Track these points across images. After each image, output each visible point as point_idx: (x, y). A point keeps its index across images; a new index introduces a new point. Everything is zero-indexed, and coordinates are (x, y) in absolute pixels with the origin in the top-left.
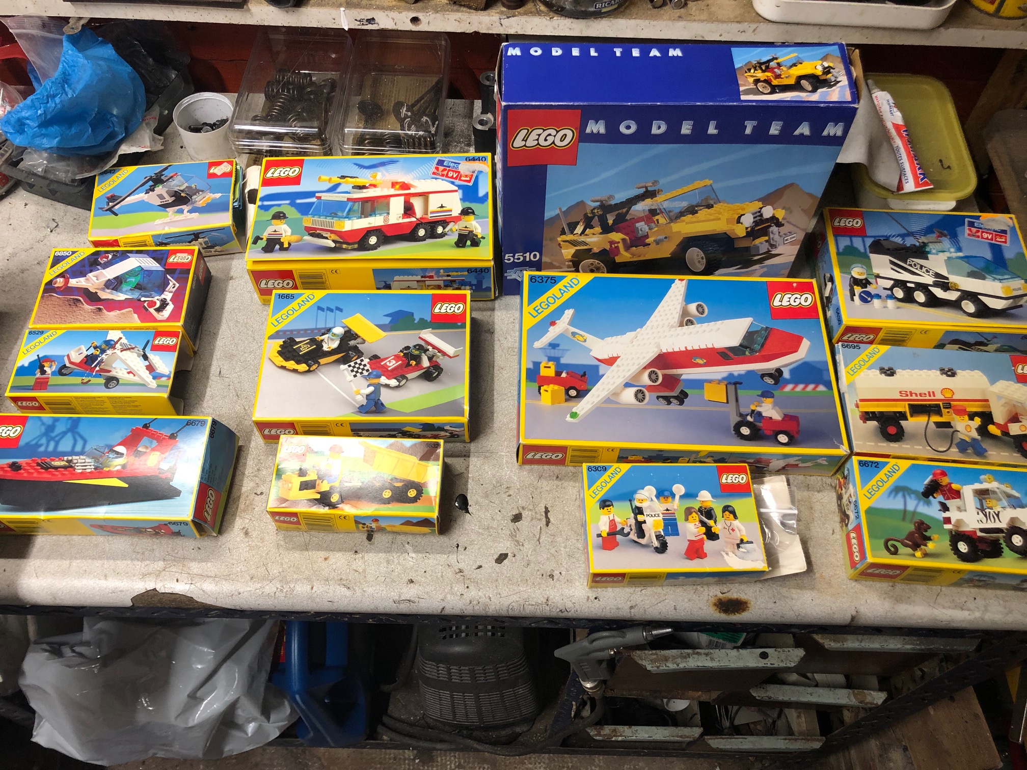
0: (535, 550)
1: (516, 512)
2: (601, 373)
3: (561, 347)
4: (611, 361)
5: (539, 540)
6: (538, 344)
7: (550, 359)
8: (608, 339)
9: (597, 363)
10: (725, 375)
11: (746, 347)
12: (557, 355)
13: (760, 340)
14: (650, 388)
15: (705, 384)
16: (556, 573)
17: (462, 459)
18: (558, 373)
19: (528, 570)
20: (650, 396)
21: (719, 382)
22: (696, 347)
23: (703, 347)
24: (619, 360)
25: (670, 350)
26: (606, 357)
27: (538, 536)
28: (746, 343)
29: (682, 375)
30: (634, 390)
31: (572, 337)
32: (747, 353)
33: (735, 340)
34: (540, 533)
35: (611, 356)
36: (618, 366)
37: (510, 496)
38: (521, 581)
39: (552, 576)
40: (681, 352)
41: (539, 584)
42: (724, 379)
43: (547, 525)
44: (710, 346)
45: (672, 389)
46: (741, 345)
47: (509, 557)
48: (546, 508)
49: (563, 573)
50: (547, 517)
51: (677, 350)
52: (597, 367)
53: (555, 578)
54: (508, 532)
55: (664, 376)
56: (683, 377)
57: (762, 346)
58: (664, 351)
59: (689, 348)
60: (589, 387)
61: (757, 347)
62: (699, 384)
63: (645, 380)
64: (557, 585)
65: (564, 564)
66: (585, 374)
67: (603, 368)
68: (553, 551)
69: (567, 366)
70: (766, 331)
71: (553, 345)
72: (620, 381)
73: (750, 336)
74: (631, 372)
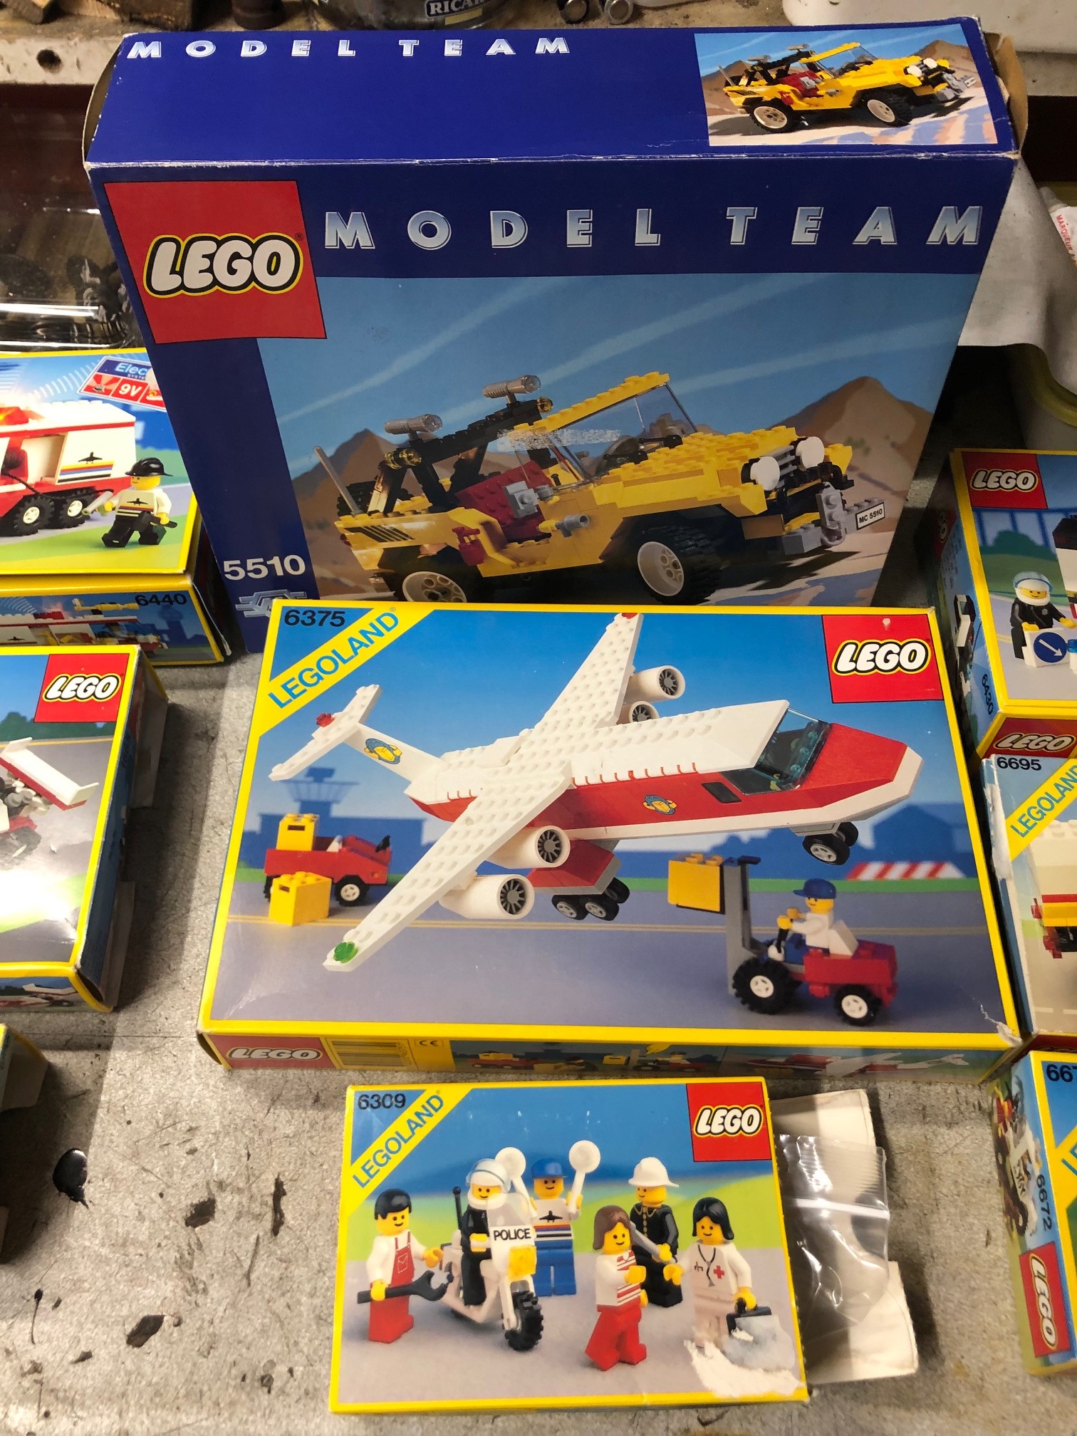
0: (233, 1305)
1: (199, 1197)
2: (425, 839)
3: (335, 778)
4: (452, 810)
5: (248, 1276)
6: (281, 772)
7: (306, 807)
8: (453, 757)
9: (419, 814)
10: (719, 840)
11: (771, 771)
12: (323, 798)
13: (805, 753)
14: (538, 876)
15: (671, 862)
16: (280, 1371)
17: (92, 1054)
18: (321, 843)
19: (207, 1364)
20: (536, 895)
21: (705, 858)
22: (655, 772)
23: (671, 770)
24: (471, 806)
25: (594, 780)
26: (443, 799)
27: (247, 1264)
28: (770, 762)
29: (616, 841)
30: (498, 881)
31: (367, 753)
32: (773, 785)
33: (744, 755)
34: (255, 1253)
35: (454, 796)
36: (468, 820)
37: (192, 1152)
38: (187, 1395)
39: (266, 1381)
40: (618, 784)
41: (232, 1404)
42: (717, 850)
43: (275, 1231)
44: (687, 769)
45: (591, 878)
46: (759, 766)
47: (165, 1325)
48: (279, 1184)
49: (299, 1370)
50: (277, 1209)
51: (609, 778)
52: (417, 825)
53: (277, 1384)
54: (174, 1255)
55: (576, 844)
56: (620, 847)
57: (809, 768)
58: (580, 782)
59: (639, 775)
60: (392, 877)
61: (796, 769)
62: (656, 864)
63: (530, 855)
64: (278, 1406)
65: (303, 1343)
66: (386, 842)
67: (432, 825)
68: (279, 1305)
69: (345, 824)
70: (818, 731)
71: (318, 773)
72: (471, 858)
73: (780, 743)
74: (496, 836)
